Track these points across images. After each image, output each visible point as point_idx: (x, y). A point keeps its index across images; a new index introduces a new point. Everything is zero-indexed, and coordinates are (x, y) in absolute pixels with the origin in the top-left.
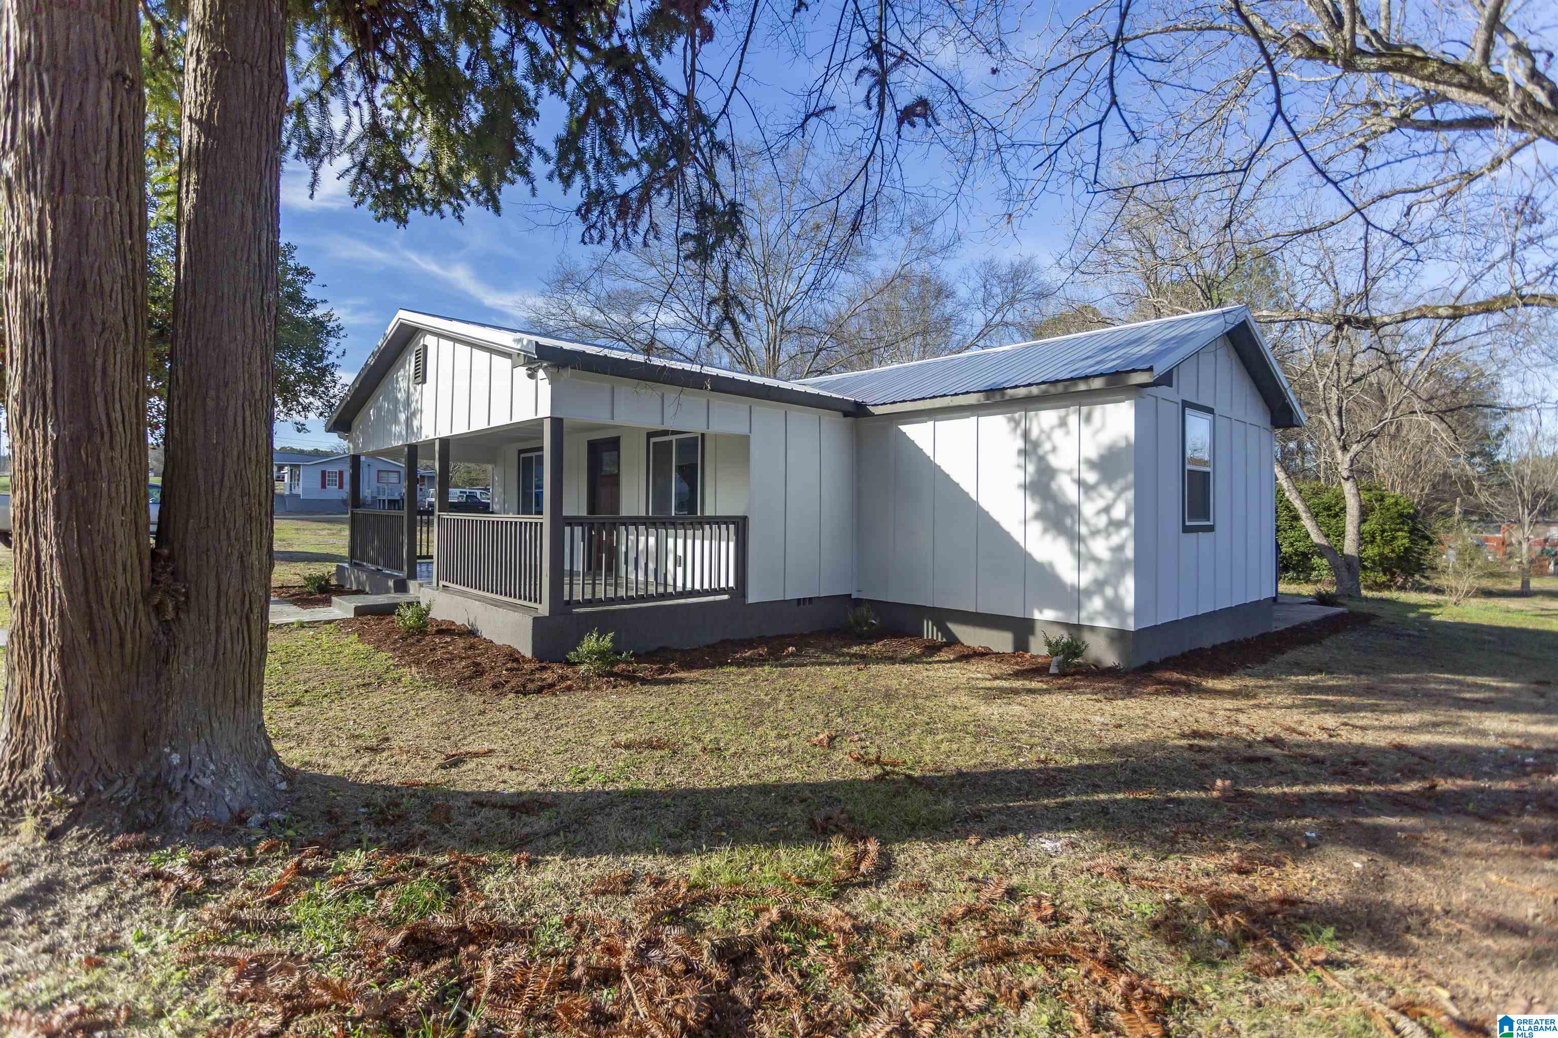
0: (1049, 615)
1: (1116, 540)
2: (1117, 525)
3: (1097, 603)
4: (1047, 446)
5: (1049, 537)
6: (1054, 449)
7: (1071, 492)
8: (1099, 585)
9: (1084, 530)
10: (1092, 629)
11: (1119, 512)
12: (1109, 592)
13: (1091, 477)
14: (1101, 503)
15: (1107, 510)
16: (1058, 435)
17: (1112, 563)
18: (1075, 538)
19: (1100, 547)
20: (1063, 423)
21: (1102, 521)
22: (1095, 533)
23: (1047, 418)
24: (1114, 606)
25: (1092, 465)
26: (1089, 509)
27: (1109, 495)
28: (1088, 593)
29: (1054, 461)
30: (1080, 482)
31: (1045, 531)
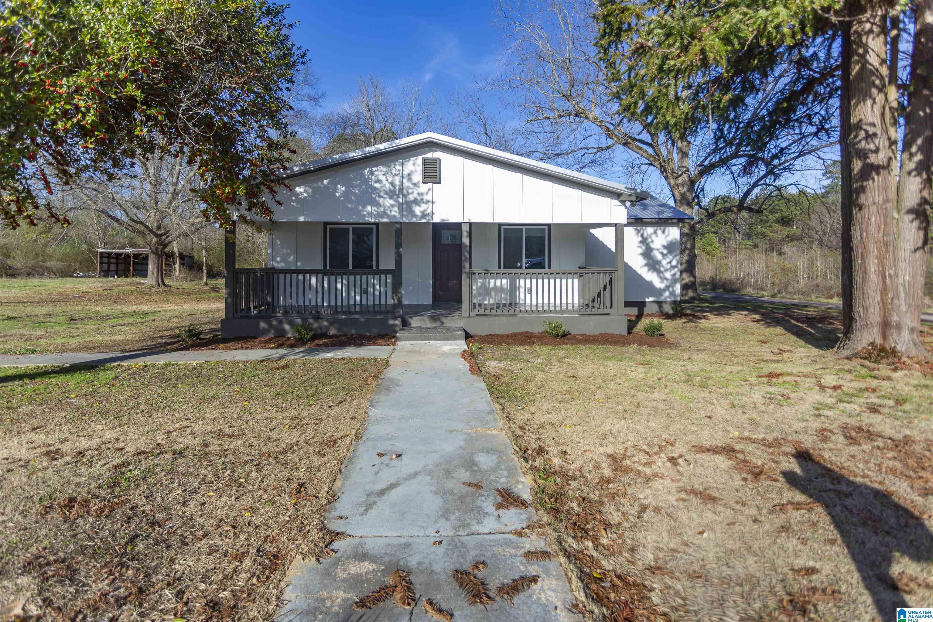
0: (651, 299)
1: (673, 272)
2: (673, 267)
3: (667, 294)
4: (650, 240)
5: (650, 273)
6: (652, 241)
7: (659, 257)
8: (667, 287)
9: (662, 269)
10: (665, 302)
11: (674, 263)
12: (671, 289)
13: (665, 252)
14: (668, 260)
15: (670, 262)
16: (654, 236)
17: (672, 279)
18: (659, 272)
19: (668, 275)
20: (655, 233)
21: (669, 266)
22: (666, 270)
23: (650, 230)
24: (672, 294)
25: (665, 247)
26: (664, 262)
27: (671, 257)
28: (664, 290)
29: (652, 245)
30: (662, 253)
31: (649, 270)
